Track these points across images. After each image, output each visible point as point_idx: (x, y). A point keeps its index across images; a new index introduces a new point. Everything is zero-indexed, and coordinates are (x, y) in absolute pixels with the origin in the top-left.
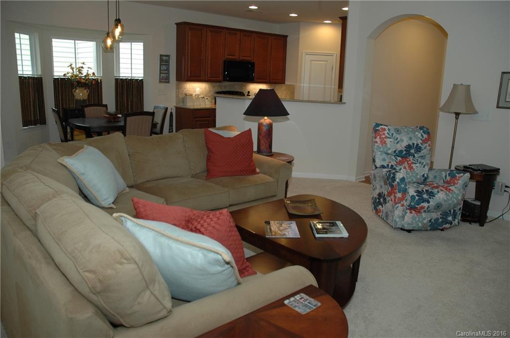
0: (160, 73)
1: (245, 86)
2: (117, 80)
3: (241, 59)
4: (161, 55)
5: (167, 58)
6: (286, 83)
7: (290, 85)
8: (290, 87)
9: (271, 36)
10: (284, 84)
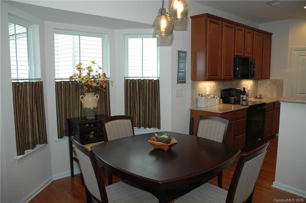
0: (178, 72)
1: (240, 82)
2: (126, 81)
3: (245, 56)
4: (179, 52)
5: (184, 54)
6: (270, 79)
7: (277, 80)
8: (277, 82)
9: (263, 33)
10: (269, 79)
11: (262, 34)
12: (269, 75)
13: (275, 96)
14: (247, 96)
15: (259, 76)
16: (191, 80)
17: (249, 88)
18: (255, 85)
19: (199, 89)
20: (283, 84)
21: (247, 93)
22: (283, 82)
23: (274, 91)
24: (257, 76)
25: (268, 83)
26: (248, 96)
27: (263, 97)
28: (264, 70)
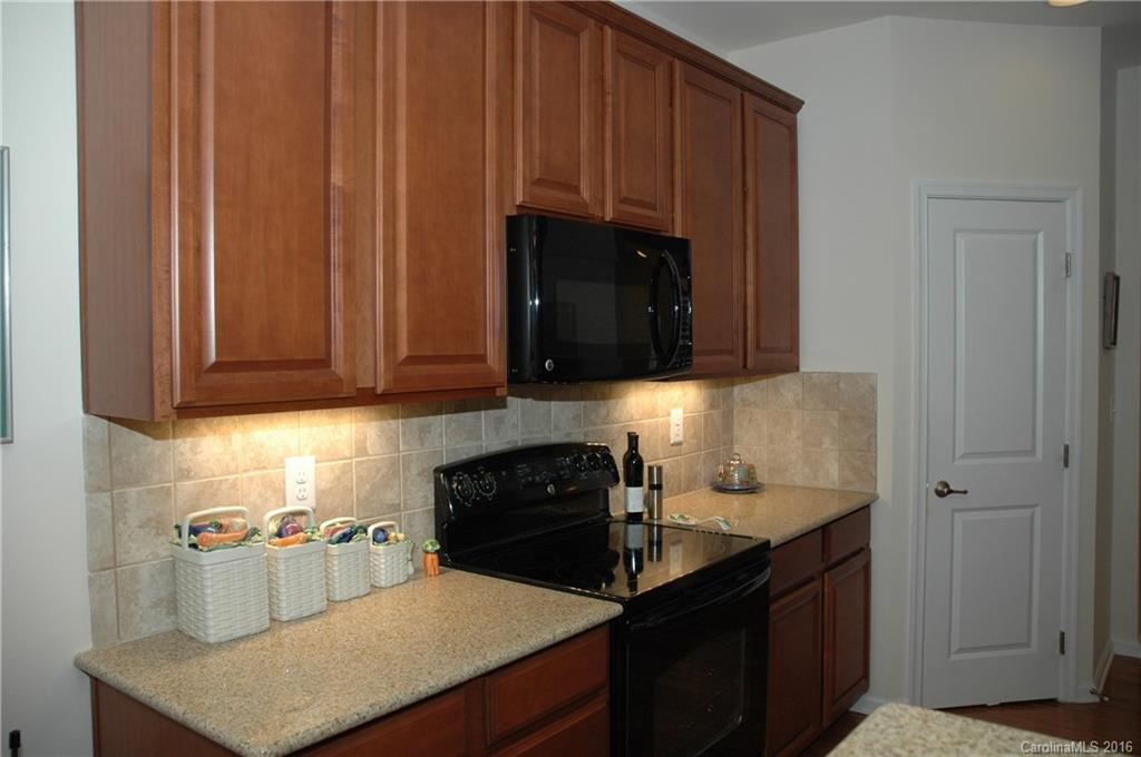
6: (802, 369)
7: (838, 375)
8: (842, 386)
9: (743, 88)
10: (797, 369)
11: (739, 91)
12: (794, 348)
13: (832, 472)
14: (652, 487)
15: (726, 358)
16: (87, 409)
17: (676, 433)
18: (712, 406)
19: (188, 485)
20: (874, 402)
21: (650, 468)
22: (873, 390)
23: (827, 442)
24: (708, 359)
25: (790, 396)
26: (659, 487)
27: (762, 476)
28: (757, 315)
